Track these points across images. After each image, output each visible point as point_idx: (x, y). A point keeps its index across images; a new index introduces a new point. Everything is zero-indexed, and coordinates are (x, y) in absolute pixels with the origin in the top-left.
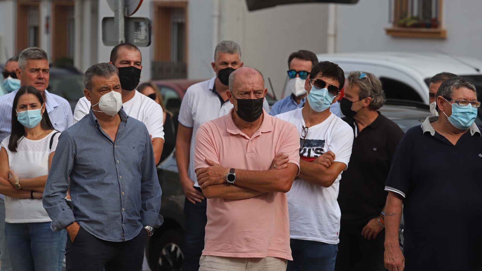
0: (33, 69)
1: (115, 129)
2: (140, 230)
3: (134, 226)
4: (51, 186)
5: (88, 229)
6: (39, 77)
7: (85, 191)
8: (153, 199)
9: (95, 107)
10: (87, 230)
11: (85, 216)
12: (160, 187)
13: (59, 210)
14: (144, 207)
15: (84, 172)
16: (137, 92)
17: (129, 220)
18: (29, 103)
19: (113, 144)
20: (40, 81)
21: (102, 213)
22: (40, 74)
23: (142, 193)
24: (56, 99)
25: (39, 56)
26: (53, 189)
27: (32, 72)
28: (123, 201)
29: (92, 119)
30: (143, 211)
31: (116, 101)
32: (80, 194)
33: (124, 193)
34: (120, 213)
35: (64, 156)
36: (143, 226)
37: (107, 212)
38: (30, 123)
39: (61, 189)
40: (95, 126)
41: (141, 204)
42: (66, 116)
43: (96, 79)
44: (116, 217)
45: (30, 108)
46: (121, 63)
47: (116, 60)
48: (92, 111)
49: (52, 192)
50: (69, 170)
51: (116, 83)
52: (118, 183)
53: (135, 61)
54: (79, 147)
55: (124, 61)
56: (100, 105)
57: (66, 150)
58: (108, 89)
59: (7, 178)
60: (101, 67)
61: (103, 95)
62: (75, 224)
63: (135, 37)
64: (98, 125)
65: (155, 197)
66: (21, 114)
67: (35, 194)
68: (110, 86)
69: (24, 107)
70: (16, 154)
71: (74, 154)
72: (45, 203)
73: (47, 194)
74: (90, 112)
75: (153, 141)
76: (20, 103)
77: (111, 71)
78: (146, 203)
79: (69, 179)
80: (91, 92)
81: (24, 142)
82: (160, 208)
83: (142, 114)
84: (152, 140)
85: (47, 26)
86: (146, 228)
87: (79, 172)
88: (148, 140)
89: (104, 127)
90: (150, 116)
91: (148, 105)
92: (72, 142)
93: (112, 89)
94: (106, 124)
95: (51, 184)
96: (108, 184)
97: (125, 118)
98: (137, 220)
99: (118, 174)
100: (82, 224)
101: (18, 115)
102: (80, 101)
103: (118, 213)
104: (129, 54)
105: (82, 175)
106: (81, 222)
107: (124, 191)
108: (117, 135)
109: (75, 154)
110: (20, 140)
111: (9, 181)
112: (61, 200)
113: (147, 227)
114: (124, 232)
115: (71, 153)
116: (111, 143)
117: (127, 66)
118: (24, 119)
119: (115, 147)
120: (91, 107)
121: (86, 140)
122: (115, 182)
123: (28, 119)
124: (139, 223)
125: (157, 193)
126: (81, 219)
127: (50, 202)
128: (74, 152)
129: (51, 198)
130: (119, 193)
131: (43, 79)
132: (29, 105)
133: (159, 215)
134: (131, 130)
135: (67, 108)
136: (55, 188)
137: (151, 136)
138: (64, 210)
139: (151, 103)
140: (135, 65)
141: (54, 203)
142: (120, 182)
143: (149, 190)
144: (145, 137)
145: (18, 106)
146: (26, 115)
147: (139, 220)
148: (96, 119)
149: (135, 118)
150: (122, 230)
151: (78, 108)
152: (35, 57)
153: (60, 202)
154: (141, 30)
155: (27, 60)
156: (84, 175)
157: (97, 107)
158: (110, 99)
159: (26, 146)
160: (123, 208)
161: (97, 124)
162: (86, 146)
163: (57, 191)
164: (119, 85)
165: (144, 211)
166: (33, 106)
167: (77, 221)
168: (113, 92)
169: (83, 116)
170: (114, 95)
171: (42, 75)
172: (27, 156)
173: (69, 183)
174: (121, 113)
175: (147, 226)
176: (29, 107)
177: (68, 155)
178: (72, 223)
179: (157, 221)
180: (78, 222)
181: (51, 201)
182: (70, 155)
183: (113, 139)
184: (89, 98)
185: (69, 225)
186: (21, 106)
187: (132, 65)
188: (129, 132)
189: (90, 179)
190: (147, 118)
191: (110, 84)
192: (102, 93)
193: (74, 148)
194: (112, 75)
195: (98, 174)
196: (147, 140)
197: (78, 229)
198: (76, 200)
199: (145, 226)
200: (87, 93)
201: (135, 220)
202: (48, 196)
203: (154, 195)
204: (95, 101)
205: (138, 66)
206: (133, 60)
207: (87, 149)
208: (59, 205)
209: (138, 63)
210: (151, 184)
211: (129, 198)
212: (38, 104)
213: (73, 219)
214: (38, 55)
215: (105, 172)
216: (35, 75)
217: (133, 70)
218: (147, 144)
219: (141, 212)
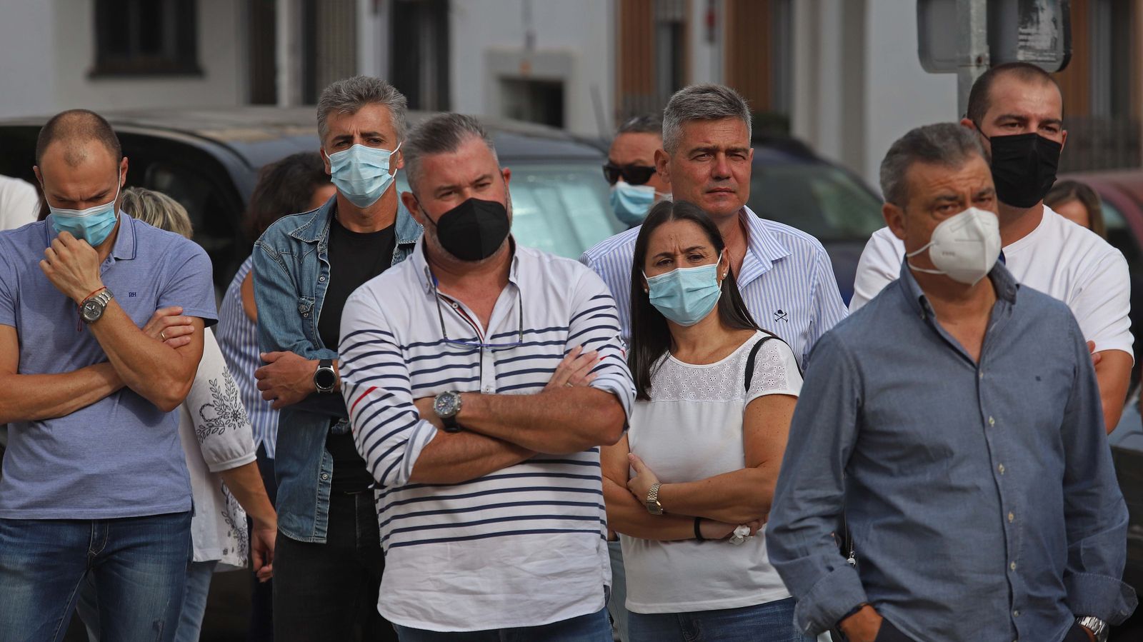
0: (698, 149)
1: (980, 323)
2: (1067, 629)
3: (1046, 617)
4: (791, 499)
5: (907, 627)
6: (715, 174)
7: (895, 510)
8: (1101, 536)
9: (917, 259)
10: (903, 629)
11: (897, 588)
12: (1123, 500)
13: (817, 571)
14: (1075, 559)
15: (890, 454)
16: (1047, 210)
17: (1030, 597)
18: (682, 248)
19: (974, 370)
20: (721, 185)
21: (949, 577)
22: (719, 164)
23: (1068, 516)
24: (781, 236)
25: (715, 110)
26: (796, 508)
27: (695, 158)
28: (1011, 542)
29: (908, 292)
30: (1072, 573)
31: (982, 239)
32: (878, 522)
33: (1015, 518)
34: (1003, 578)
35: (827, 406)
36: (1076, 616)
37: (963, 575)
38: (688, 309)
39: (820, 508)
40: (919, 314)
41: (1067, 551)
42: (813, 286)
43: (920, 172)
44: (993, 589)
45: (686, 262)
46: (1001, 122)
47: (983, 114)
48: (908, 272)
49: (795, 515)
50: (844, 451)
51: (982, 184)
52: (993, 487)
53: (1043, 117)
54: (870, 379)
55: (1010, 117)
56: (935, 251)
57: (831, 389)
58: (957, 203)
59: (623, 482)
60: (935, 136)
61: (941, 220)
62: (867, 611)
63: (1022, 43)
64: (928, 312)
65: (1108, 531)
66: (659, 281)
67: (705, 529)
68: (964, 194)
69: (668, 261)
70: (649, 406)
71: (858, 400)
72: (775, 550)
73: (779, 523)
74: (903, 272)
75: (1098, 362)
76: (656, 248)
77: (965, 148)
78: (1082, 547)
79: (843, 476)
80: (905, 211)
81: (671, 369)
82: (1124, 563)
83: (1065, 279)
84: (1093, 358)
85: (711, 20)
86: (1084, 623)
87: (872, 456)
88: (1081, 357)
89: (947, 318)
90: (1089, 285)
91: (1082, 252)
92: (849, 366)
93: (969, 202)
94: (952, 308)
95: (791, 492)
96: (963, 490)
97: (1010, 287)
98: (1056, 600)
99: (993, 457)
100: (890, 612)
101: (650, 285)
102: (874, 240)
103: (998, 579)
104: (1025, 96)
105: (883, 463)
106: (884, 607)
107: (1013, 509)
108: (986, 341)
109: (860, 401)
110: (658, 364)
111: (628, 489)
112: (823, 541)
113: (1087, 622)
114: (1017, 634)
115: (847, 396)
116: (969, 366)
117: (1018, 131)
118: (668, 297)
119: (981, 376)
120: (906, 258)
121: (893, 357)
122: (985, 482)
123: (679, 295)
124: (1063, 609)
125: (1113, 518)
126: (884, 597)
127: (788, 547)
128: (857, 395)
129: (791, 536)
130: (996, 515)
131: (728, 178)
132: (682, 252)
133: (1122, 586)
134: (1029, 327)
135: (815, 263)
136: (803, 505)
137: (1092, 345)
138: (831, 569)
139: (1093, 245)
140: (1041, 131)
141: (800, 549)
142: (1000, 484)
143: (1089, 509)
144: (1073, 347)
145: (649, 260)
146: (673, 284)
147: (1062, 600)
148: (920, 292)
149: (1043, 289)
150: (1010, 628)
151: (868, 260)
152: (701, 114)
153: (820, 545)
154: (1038, 22)
155: (681, 123)
156: (889, 465)
157: (925, 259)
158: (962, 233)
159: (676, 382)
160: (1011, 562)
161: (924, 308)
162: (891, 374)
163: (810, 512)
164: (989, 190)
165: (1075, 572)
166: (694, 257)
167: (874, 605)
168: (973, 211)
169: (882, 284)
170: (978, 222)
171: (726, 165)
172: (679, 411)
173: (844, 488)
174: (998, 277)
175: (1088, 619)
176: (680, 258)
177: (840, 403)
178: (858, 609)
179: (1117, 602)
180: (877, 606)
181: (791, 544)
182: (846, 405)
183: (973, 353)
184: (900, 231)
185: (848, 615)
186: (659, 258)
187: (1034, 128)
188: (1023, 332)
189: (905, 475)
190: (1081, 289)
191: (965, 186)
192: (938, 214)
193: (857, 381)
194: (966, 157)
195: (931, 461)
196: (1077, 355)
197: (876, 628)
198: (867, 539)
199: (1082, 617)
200: (892, 217)
201: (1049, 598)
202: (784, 530)
203: (1105, 523)
204: (916, 240)
205: (1052, 132)
206: (1035, 115)
207: (896, 386)
208: (816, 556)
209: (1051, 125)
210: (1095, 490)
211: (1029, 530)
212: (707, 251)
213: (860, 596)
214: (712, 107)
215: (952, 454)
216: (703, 169)
217: (1034, 145)
218: (1079, 367)
219: (1067, 574)
